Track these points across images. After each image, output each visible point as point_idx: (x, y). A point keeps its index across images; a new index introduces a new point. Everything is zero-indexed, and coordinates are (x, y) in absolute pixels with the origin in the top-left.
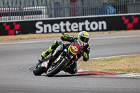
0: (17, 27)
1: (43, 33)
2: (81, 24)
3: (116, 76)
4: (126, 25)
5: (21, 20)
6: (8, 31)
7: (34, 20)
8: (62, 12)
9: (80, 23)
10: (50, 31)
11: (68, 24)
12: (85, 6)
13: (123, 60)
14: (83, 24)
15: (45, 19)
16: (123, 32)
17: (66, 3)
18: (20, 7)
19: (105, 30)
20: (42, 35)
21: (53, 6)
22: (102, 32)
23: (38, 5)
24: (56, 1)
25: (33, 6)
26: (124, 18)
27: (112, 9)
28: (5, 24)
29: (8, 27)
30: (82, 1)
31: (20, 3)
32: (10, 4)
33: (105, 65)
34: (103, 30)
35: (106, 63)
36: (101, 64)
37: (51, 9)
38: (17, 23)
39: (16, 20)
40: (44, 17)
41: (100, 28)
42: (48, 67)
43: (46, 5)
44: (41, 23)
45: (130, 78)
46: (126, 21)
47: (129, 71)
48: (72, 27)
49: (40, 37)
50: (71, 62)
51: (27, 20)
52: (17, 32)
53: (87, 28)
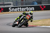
0: (2, 9)
3: (38, 27)
5: (4, 7)
8: (18, 4)
9: (25, 8)
10: (14, 11)
11: (20, 8)
12: (27, 2)
13: (40, 21)
14: (26, 8)
15: (12, 7)
16: (40, 11)
17: (20, 1)
18: (3, 2)
20: (11, 12)
21: (15, 2)
23: (10, 2)
25: (8, 2)
26: (40, 6)
27: (36, 3)
33: (34, 23)
38: (2, 8)
39: (2, 7)
40: (12, 6)
41: (32, 10)
42: (18, 24)
43: (13, 2)
44: (11, 8)
45: (43, 28)
46: (41, 7)
47: (42, 25)
48: (22, 9)
49: (10, 13)
50: (27, 22)
51: (6, 7)
52: (2, 11)
53: (27, 10)
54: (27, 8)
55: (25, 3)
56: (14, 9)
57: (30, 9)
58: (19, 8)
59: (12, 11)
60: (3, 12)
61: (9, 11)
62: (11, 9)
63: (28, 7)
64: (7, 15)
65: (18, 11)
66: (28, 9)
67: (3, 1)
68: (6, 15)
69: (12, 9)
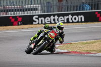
0: (20, 19)
1: (38, 24)
2: (66, 18)
3: (91, 55)
4: (99, 18)
5: (22, 15)
6: (13, 22)
7: (32, 14)
8: (52, 9)
10: (43, 22)
11: (56, 17)
12: (69, 4)
13: (96, 44)
15: (40, 14)
16: (96, 23)
17: (55, 2)
18: (22, 5)
19: (83, 22)
20: (38, 25)
21: (45, 5)
22: (81, 23)
23: (35, 4)
24: (48, 1)
25: (31, 4)
26: (96, 13)
27: (88, 7)
28: (11, 18)
29: (13, 20)
30: (67, 1)
31: (22, 2)
32: (14, 3)
34: (81, 22)
35: (84, 46)
36: (81, 46)
37: (44, 6)
38: (20, 16)
40: (39, 12)
41: (80, 20)
43: (41, 4)
44: (37, 17)
46: (98, 15)
47: (100, 51)
49: (36, 27)
51: (27, 14)
52: (20, 23)
53: (70, 21)
54: (70, 17)
55: (65, 7)
56: (43, 19)
57: (75, 19)
58: (54, 16)
59: (40, 23)
60: (21, 25)
61: (34, 23)
62: (38, 19)
63: (73, 15)
64: (29, 31)
65: (51, 23)
66: (72, 19)
67: (21, 2)
68: (27, 32)
69: (40, 18)
